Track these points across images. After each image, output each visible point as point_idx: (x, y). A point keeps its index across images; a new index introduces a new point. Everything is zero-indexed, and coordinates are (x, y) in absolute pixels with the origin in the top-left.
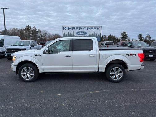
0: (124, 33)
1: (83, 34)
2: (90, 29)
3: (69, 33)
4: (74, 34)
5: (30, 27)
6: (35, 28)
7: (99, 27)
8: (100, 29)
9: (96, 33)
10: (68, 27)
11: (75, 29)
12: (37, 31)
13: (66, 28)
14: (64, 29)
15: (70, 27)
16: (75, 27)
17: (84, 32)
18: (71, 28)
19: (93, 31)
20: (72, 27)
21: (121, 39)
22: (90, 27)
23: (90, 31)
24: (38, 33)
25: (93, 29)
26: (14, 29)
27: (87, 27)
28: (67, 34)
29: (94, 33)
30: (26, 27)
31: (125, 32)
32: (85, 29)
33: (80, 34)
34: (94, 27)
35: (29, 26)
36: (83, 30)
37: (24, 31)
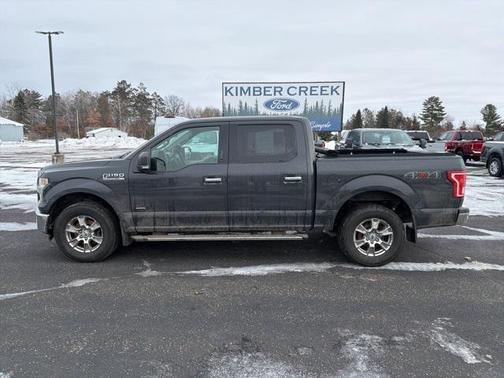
0: (434, 101)
1: (284, 109)
2: (308, 92)
3: (244, 105)
4: (257, 109)
5: (129, 86)
6: (144, 89)
7: (337, 84)
8: (340, 90)
9: (326, 104)
10: (239, 86)
11: (262, 91)
12: (151, 97)
13: (233, 91)
14: (227, 91)
15: (245, 87)
16: (262, 86)
17: (289, 102)
18: (249, 88)
19: (319, 98)
20: (252, 86)
21: (422, 122)
22: (308, 86)
23: (309, 97)
24: (154, 105)
25: (318, 91)
26: (80, 92)
27: (298, 86)
28: (237, 108)
29: (319, 105)
30: (116, 86)
31: (437, 99)
32: (292, 91)
33: (276, 109)
34: (320, 85)
35: (124, 82)
36: (285, 95)
37: (110, 100)
